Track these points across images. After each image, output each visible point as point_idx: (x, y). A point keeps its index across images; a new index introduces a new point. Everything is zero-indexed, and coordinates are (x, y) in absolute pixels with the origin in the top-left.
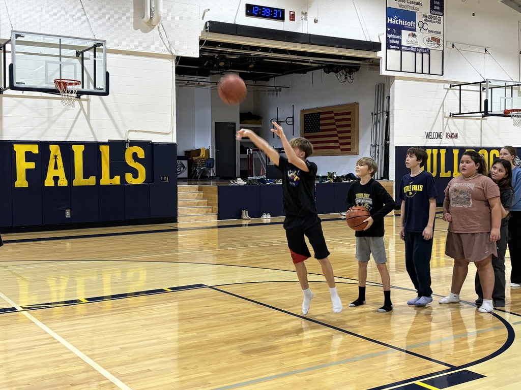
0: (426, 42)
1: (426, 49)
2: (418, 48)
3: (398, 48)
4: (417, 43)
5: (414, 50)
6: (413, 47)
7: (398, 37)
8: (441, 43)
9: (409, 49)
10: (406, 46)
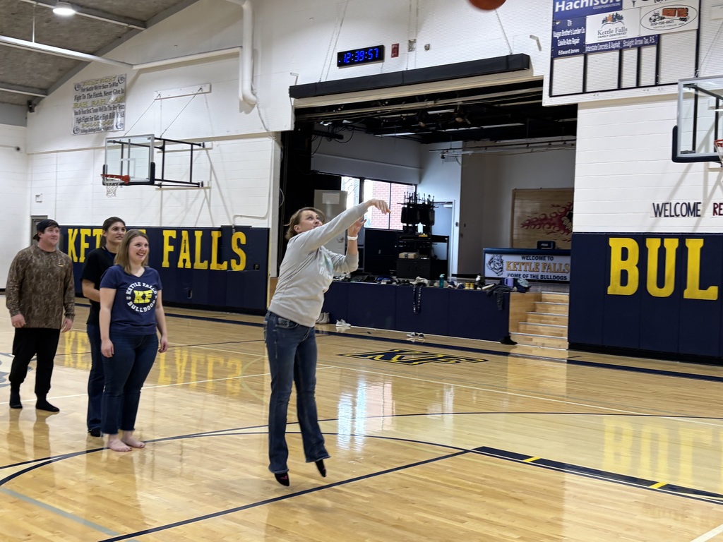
0: (648, 24)
1: (648, 37)
2: (627, 40)
3: (577, 51)
4: (624, 30)
5: (617, 45)
6: (614, 42)
7: (578, 31)
8: (692, 14)
9: (602, 48)
10: (596, 44)
